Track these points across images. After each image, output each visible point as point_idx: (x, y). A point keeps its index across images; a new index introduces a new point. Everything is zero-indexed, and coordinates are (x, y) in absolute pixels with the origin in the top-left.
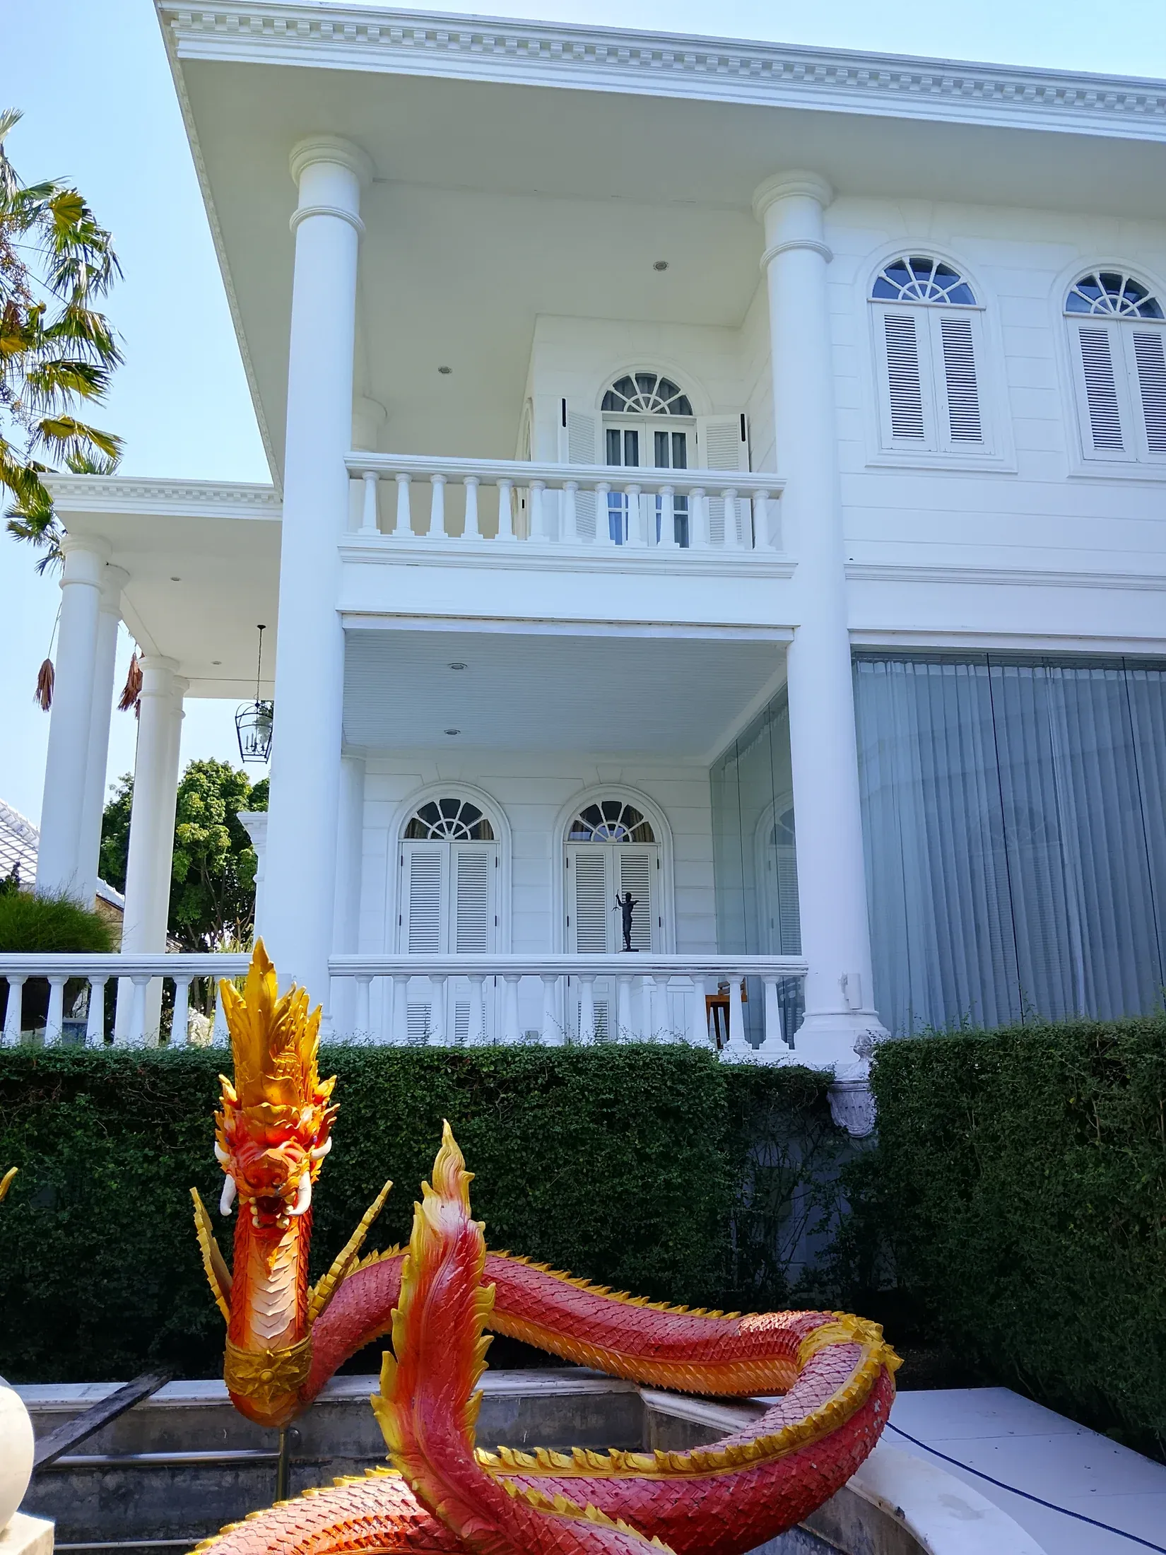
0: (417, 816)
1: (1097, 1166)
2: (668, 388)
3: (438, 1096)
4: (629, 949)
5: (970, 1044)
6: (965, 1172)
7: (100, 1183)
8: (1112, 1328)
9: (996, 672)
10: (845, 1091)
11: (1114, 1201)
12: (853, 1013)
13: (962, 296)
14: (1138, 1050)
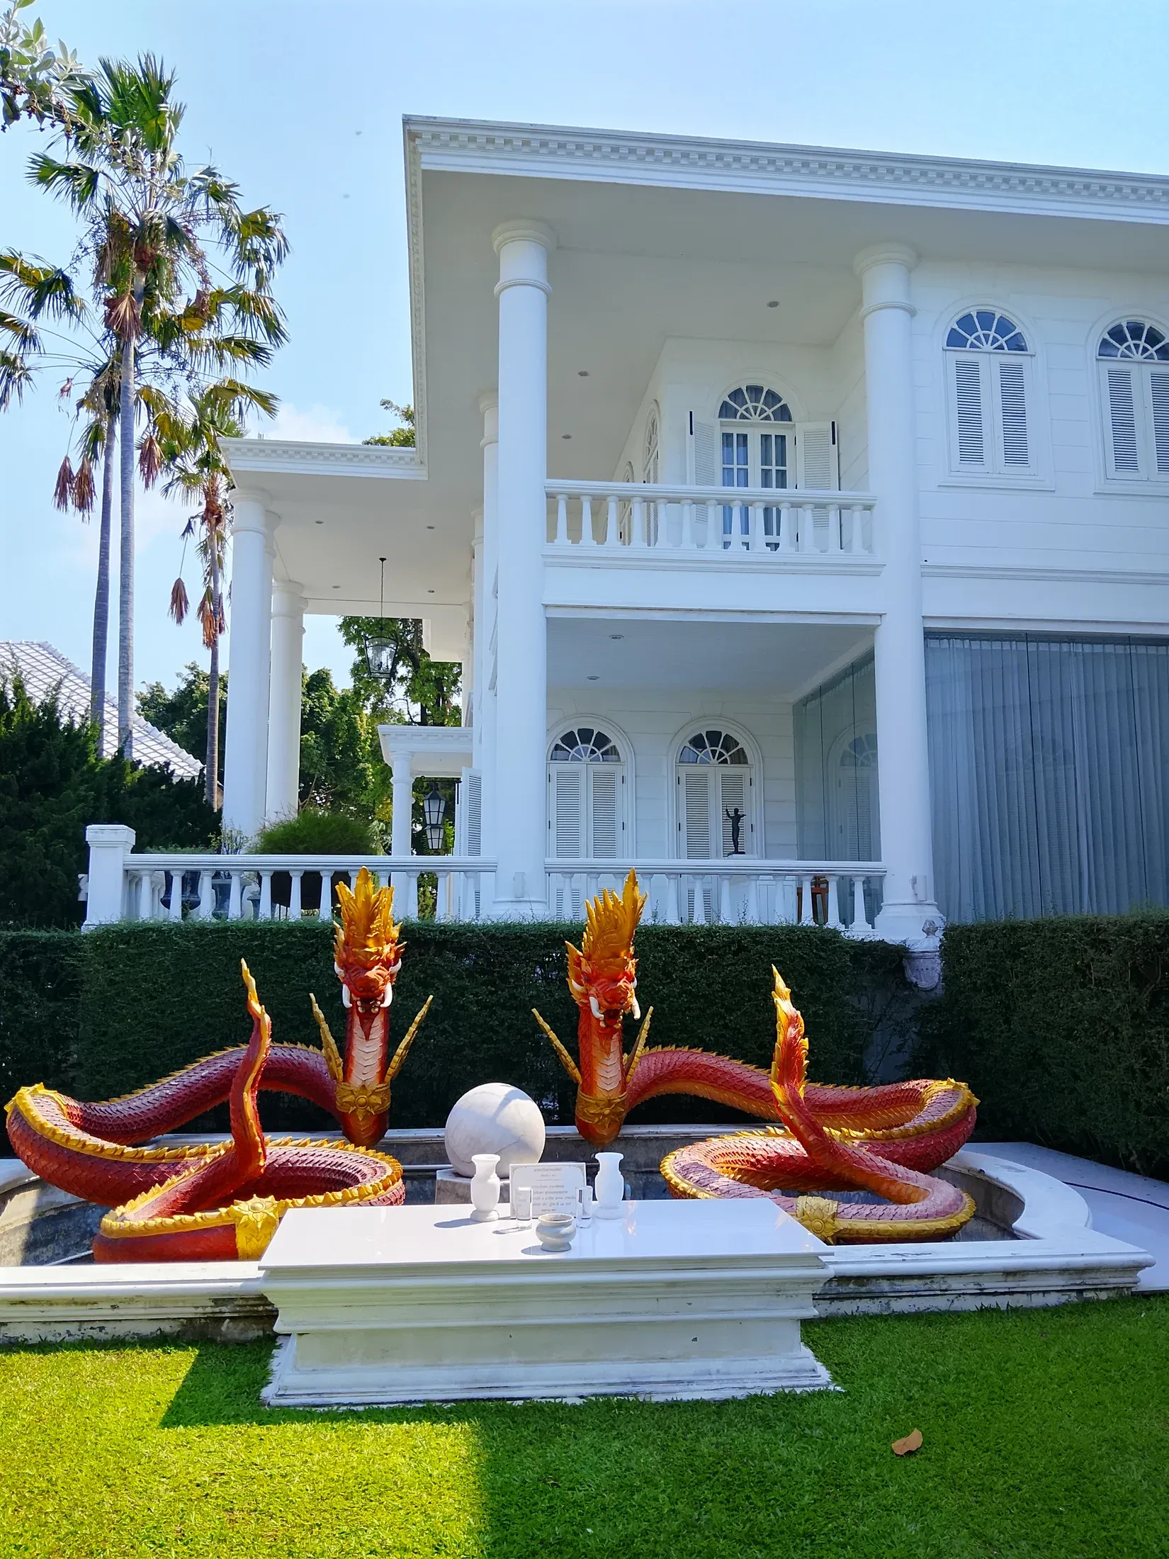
0: (560, 743)
1: (1091, 999)
2: (773, 397)
3: (669, 957)
4: (737, 852)
5: (1014, 929)
6: (1008, 1007)
7: (462, 1007)
8: (1096, 1092)
9: (1032, 647)
10: (917, 958)
12: (920, 903)
13: (1017, 345)
14: (1119, 933)
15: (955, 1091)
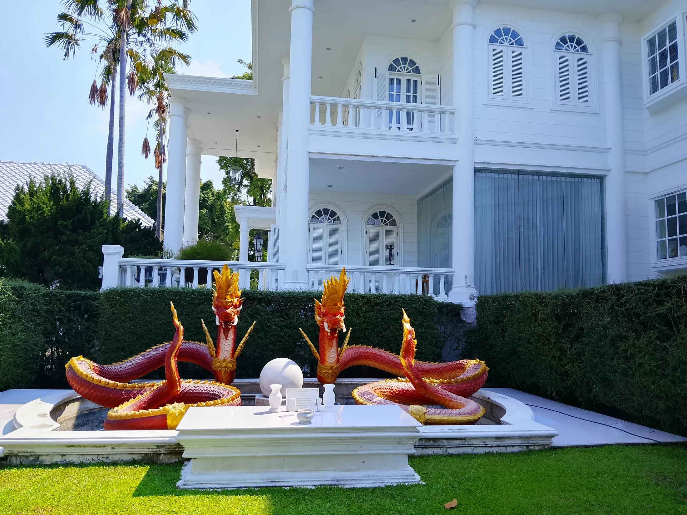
0: (315, 214)
1: (539, 326)
2: (412, 63)
3: (359, 307)
4: (390, 264)
5: (507, 297)
6: (503, 331)
7: (269, 327)
8: (539, 367)
9: (521, 177)
10: (464, 310)
11: (542, 335)
12: (468, 287)
13: (520, 43)
14: (551, 299)
15: (479, 364)
